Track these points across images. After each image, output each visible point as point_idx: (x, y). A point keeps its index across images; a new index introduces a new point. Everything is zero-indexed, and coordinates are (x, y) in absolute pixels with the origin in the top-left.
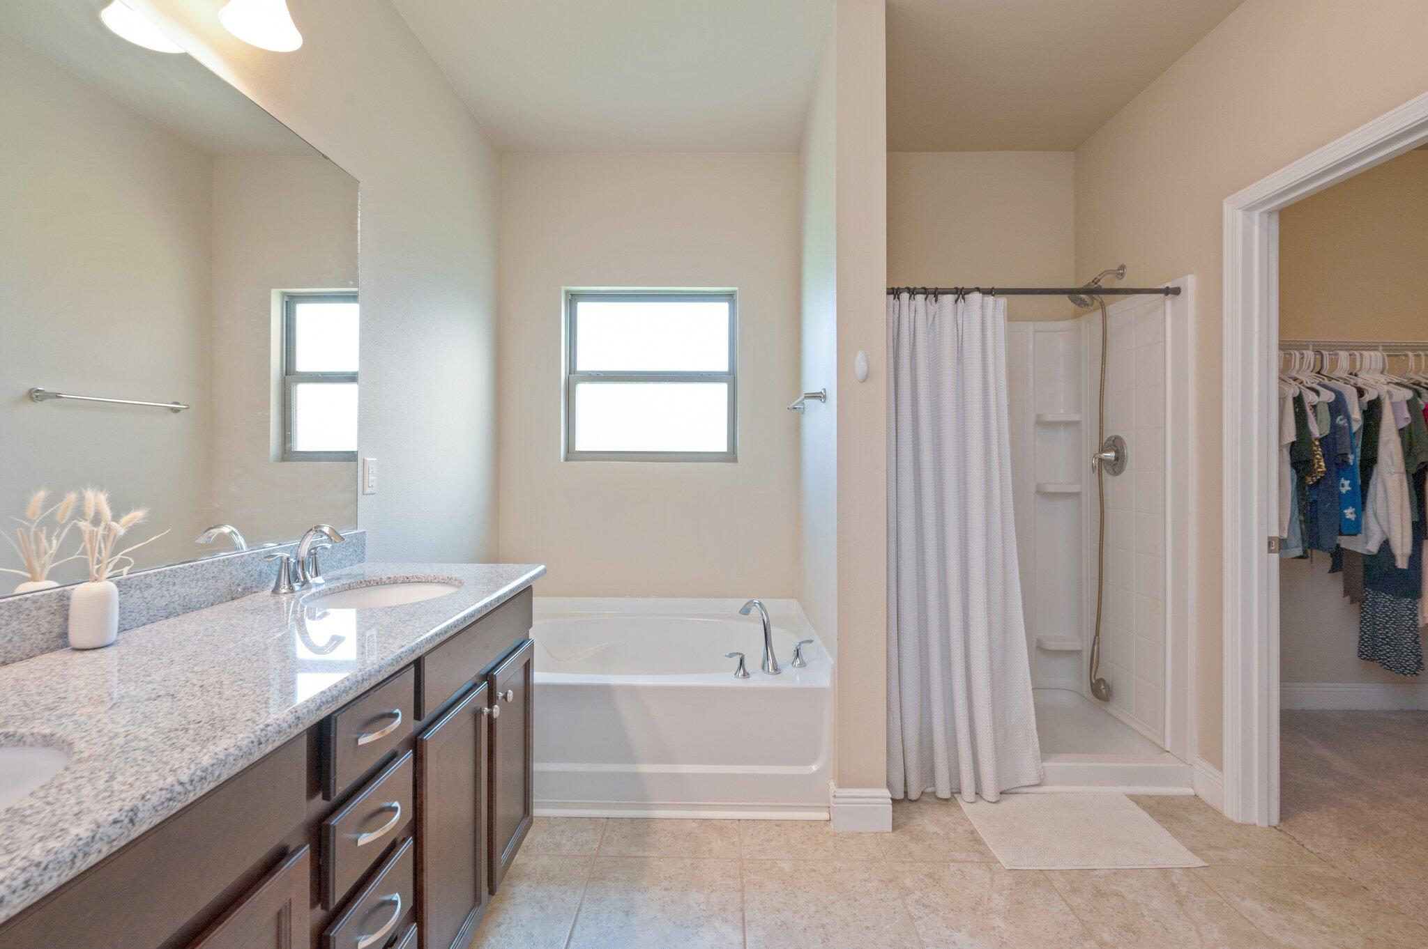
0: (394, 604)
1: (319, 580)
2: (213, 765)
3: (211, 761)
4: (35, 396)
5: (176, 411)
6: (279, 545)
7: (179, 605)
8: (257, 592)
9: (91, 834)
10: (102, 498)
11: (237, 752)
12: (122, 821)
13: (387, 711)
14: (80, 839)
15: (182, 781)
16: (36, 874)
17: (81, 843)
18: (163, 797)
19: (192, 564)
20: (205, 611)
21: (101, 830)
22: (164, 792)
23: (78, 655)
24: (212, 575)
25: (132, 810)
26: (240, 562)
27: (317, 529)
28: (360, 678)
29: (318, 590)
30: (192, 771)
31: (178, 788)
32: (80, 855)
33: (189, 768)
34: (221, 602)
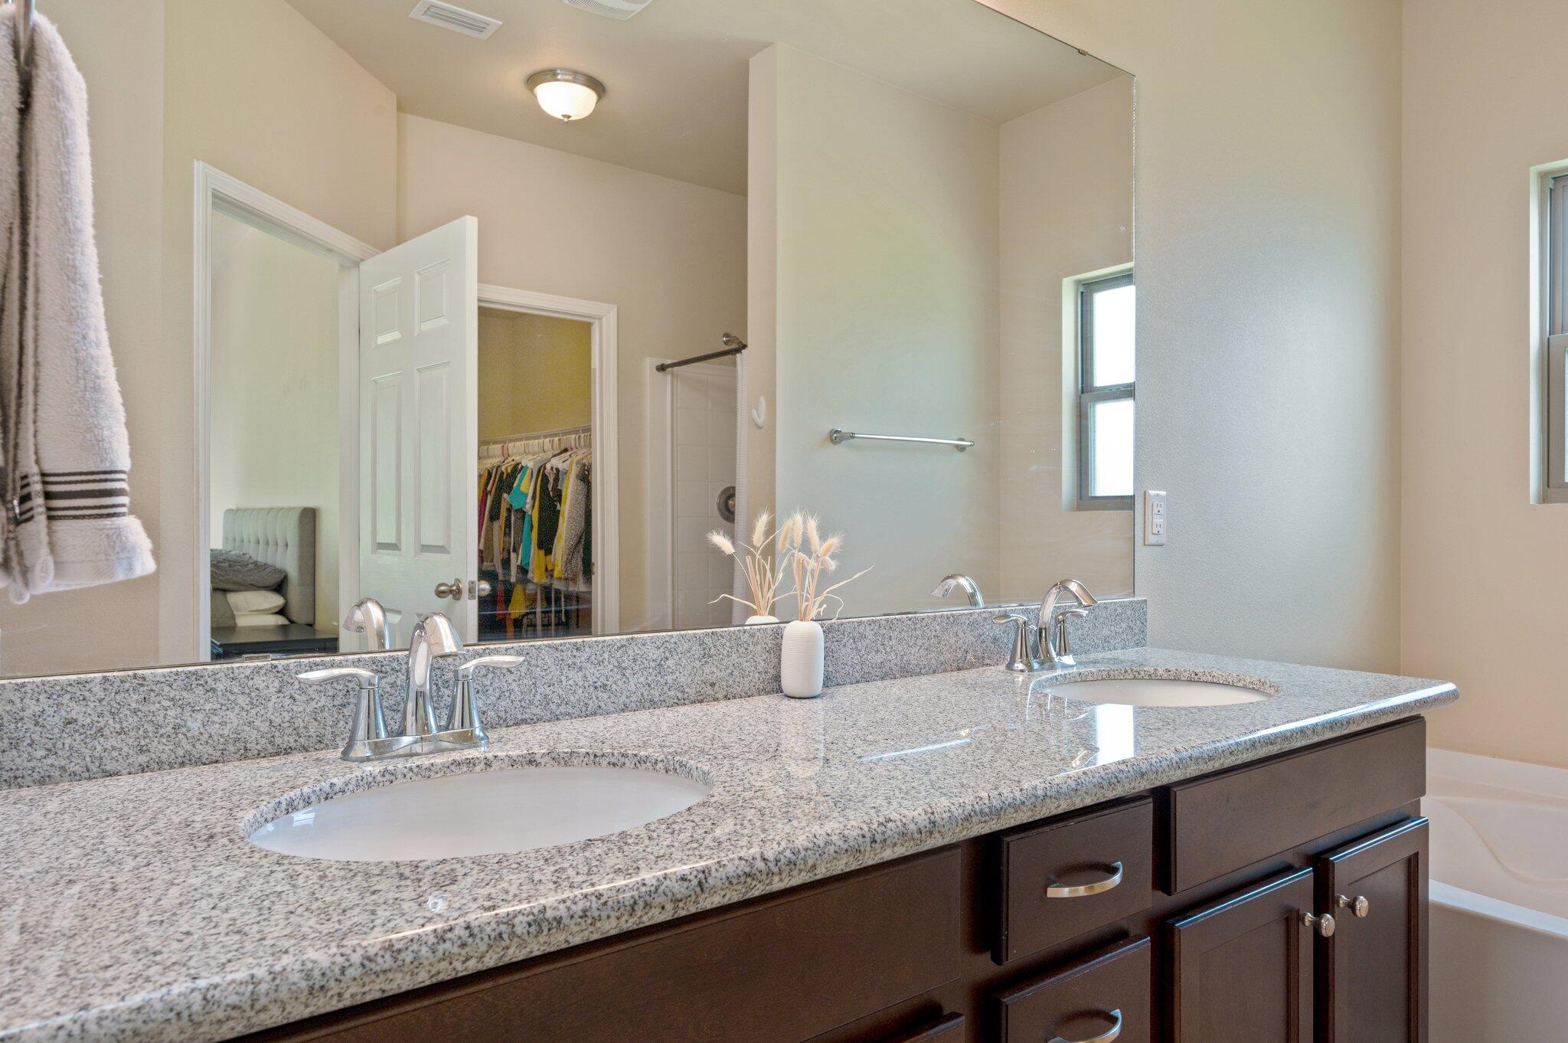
0: (1150, 705)
1: (1068, 660)
2: (806, 849)
3: (806, 844)
4: (836, 437)
5: (962, 449)
6: (1021, 605)
7: (896, 665)
8: (990, 665)
9: (655, 883)
10: (812, 524)
11: (841, 843)
12: (690, 881)
13: (1103, 860)
14: (644, 884)
15: (766, 857)
16: (594, 906)
17: (643, 889)
18: (740, 869)
19: (910, 616)
20: (924, 679)
21: (667, 882)
22: (743, 862)
23: (786, 701)
24: (934, 633)
25: (704, 872)
26: (968, 622)
27: (1063, 586)
28: (1040, 792)
29: (1062, 673)
30: (781, 849)
31: (760, 864)
32: (641, 903)
33: (779, 844)
34: (945, 671)
